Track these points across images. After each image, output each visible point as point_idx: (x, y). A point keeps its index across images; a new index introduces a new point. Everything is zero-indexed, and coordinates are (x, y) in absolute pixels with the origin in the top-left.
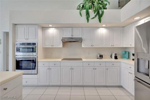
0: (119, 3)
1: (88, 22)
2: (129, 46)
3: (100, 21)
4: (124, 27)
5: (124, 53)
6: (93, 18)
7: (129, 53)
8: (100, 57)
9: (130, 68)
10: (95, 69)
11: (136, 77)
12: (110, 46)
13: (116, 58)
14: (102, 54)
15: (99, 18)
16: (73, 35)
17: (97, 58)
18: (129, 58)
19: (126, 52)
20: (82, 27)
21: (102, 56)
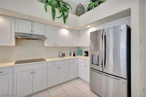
0: (76, 11)
1: (54, 20)
2: (83, 46)
3: (65, 22)
4: (79, 31)
5: (79, 51)
6: (59, 17)
7: (82, 51)
8: (63, 55)
9: (85, 62)
10: (60, 67)
11: (91, 68)
12: (70, 46)
13: (74, 55)
14: (64, 52)
15: (64, 19)
16: (33, 30)
17: (60, 57)
18: (81, 55)
19: (80, 50)
20: (45, 24)
21: (64, 54)
